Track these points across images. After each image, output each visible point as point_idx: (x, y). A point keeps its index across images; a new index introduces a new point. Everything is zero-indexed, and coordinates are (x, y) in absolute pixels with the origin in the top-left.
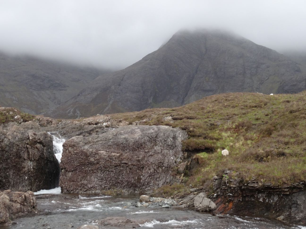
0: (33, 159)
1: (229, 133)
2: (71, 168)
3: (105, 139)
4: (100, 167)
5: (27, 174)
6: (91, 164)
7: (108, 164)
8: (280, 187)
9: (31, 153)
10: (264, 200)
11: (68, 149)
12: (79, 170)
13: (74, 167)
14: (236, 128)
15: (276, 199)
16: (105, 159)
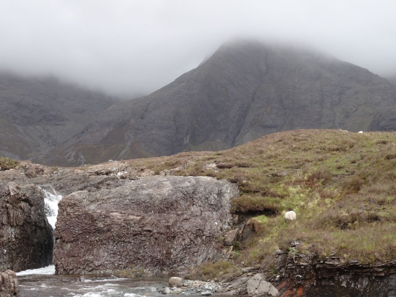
0: (15, 224)
1: (298, 188)
2: (69, 238)
3: (119, 195)
4: (112, 236)
5: (7, 246)
6: (99, 231)
7: (124, 232)
8: (371, 265)
9: (12, 215)
10: (348, 284)
11: (66, 210)
12: (81, 241)
13: (74, 236)
14: (309, 181)
15: (365, 283)
16: (120, 225)
